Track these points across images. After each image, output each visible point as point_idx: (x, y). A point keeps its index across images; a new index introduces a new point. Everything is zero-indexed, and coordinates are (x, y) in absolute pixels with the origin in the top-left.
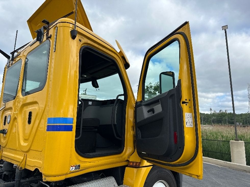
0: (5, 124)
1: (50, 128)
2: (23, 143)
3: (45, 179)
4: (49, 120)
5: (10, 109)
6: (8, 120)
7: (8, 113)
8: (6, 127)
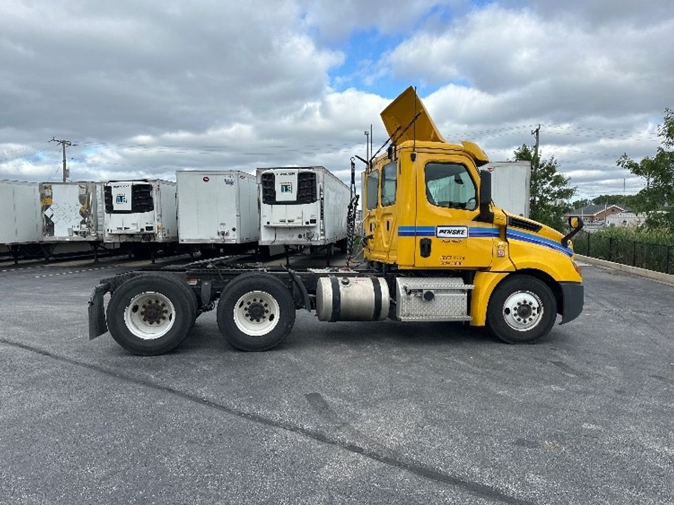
0: (371, 230)
1: (401, 234)
2: (385, 246)
3: (399, 268)
4: (400, 228)
5: (374, 216)
6: (373, 227)
7: (372, 221)
8: (373, 233)
